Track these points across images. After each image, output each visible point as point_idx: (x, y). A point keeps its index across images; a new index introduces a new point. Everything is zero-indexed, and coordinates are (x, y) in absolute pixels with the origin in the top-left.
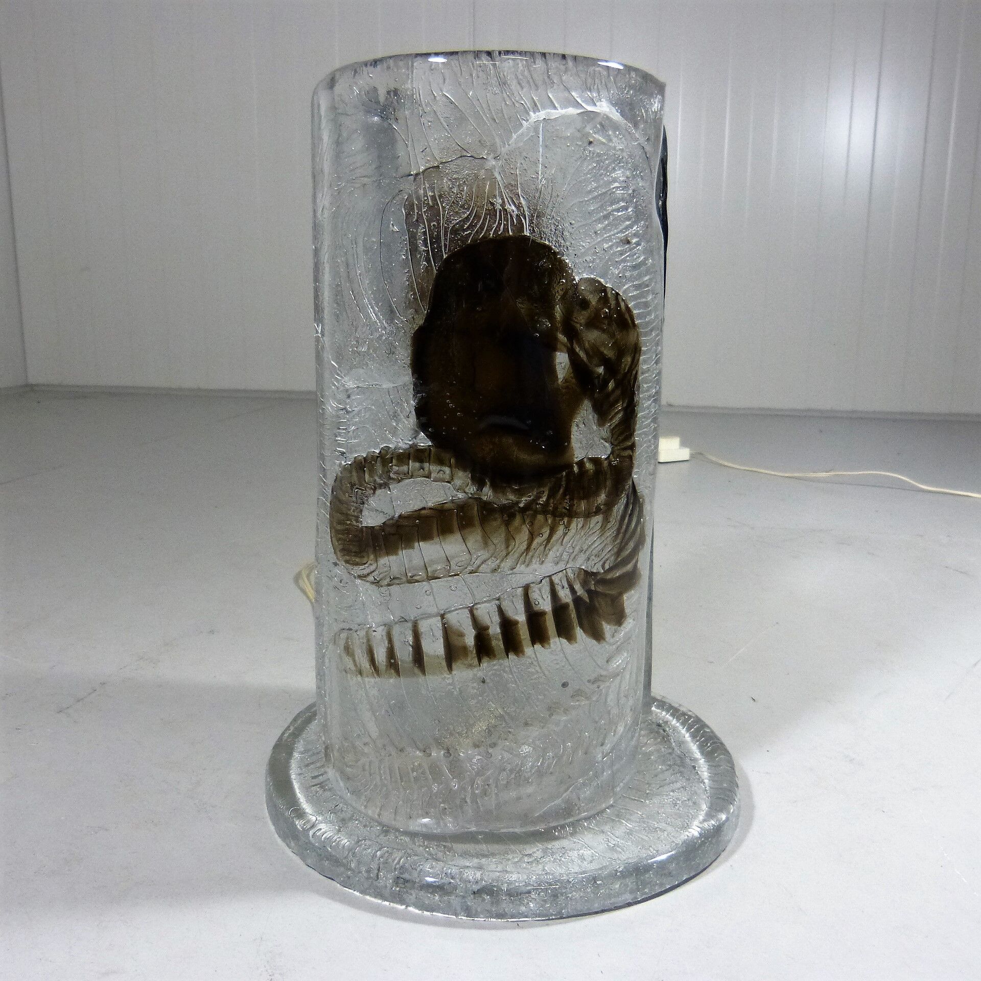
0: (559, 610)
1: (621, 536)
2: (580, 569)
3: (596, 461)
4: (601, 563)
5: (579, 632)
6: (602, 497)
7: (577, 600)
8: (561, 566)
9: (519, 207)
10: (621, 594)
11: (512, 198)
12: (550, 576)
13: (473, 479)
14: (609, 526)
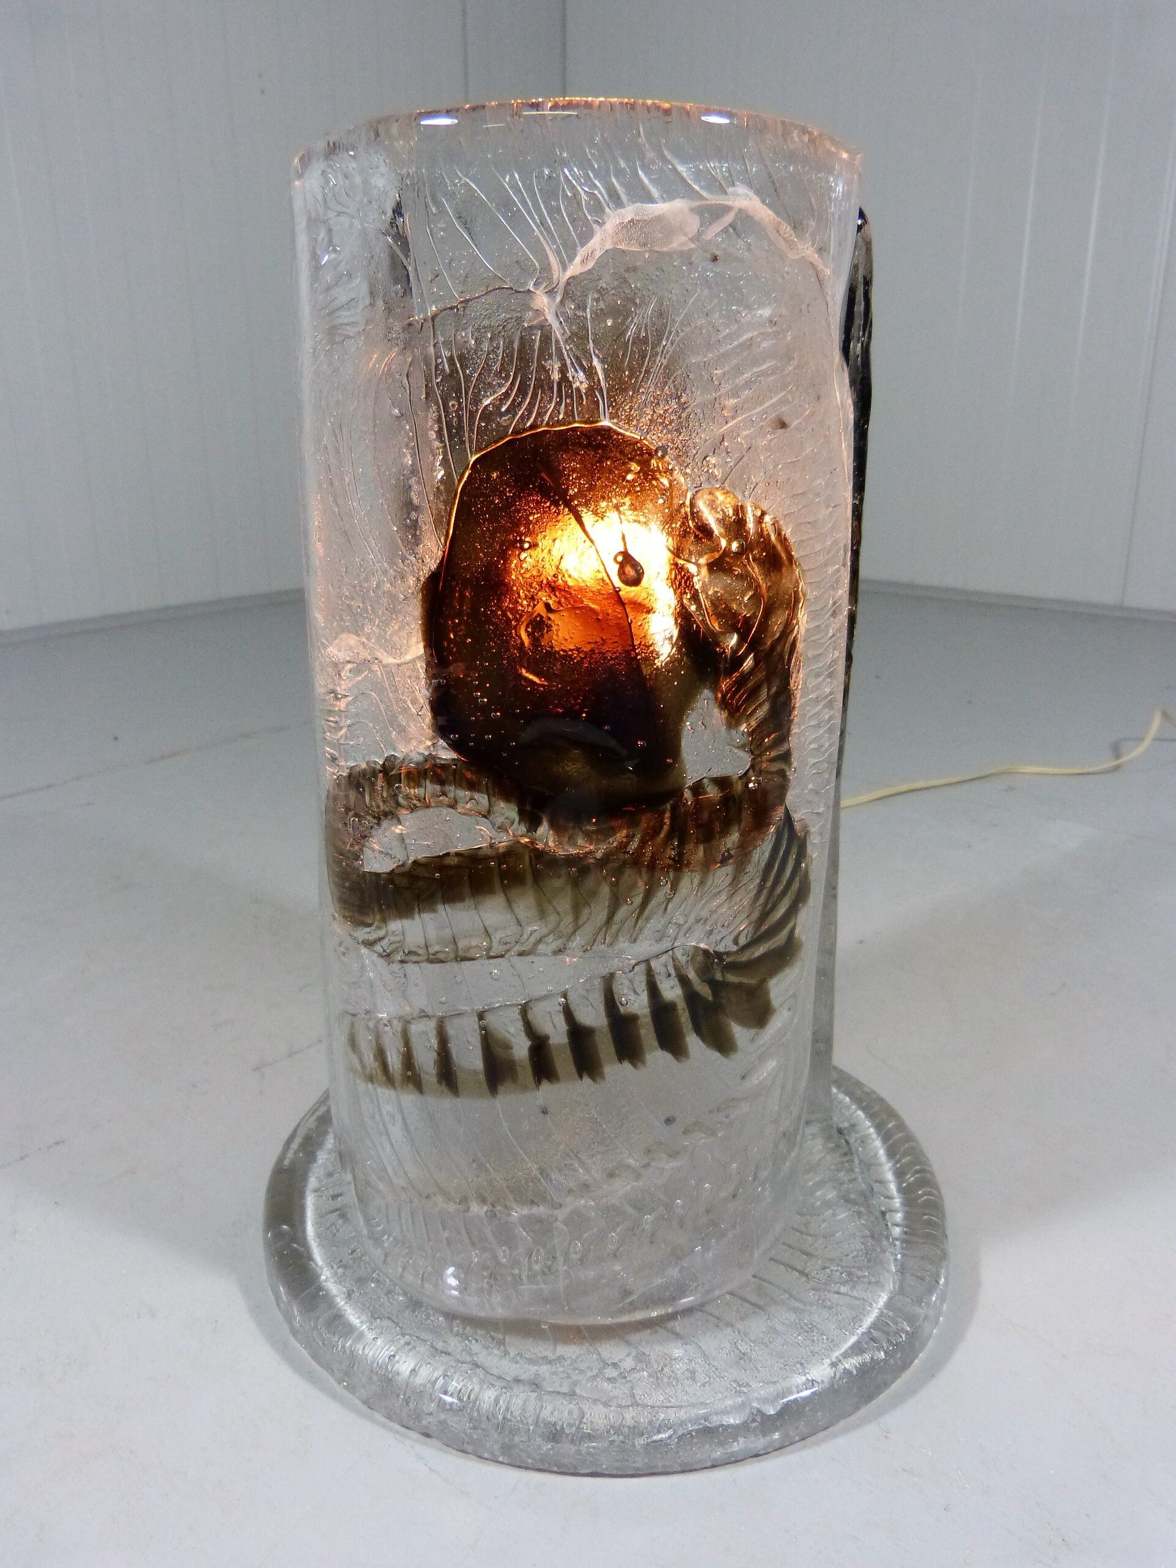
0: (661, 1011)
1: (765, 892)
2: (697, 948)
3: (722, 782)
4: (732, 937)
5: (693, 1042)
6: (733, 838)
7: (692, 997)
8: (666, 944)
9: (590, 373)
10: (763, 982)
11: (578, 359)
12: (647, 961)
13: (521, 813)
14: (745, 879)
